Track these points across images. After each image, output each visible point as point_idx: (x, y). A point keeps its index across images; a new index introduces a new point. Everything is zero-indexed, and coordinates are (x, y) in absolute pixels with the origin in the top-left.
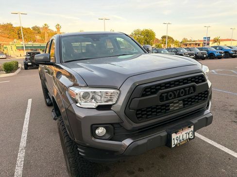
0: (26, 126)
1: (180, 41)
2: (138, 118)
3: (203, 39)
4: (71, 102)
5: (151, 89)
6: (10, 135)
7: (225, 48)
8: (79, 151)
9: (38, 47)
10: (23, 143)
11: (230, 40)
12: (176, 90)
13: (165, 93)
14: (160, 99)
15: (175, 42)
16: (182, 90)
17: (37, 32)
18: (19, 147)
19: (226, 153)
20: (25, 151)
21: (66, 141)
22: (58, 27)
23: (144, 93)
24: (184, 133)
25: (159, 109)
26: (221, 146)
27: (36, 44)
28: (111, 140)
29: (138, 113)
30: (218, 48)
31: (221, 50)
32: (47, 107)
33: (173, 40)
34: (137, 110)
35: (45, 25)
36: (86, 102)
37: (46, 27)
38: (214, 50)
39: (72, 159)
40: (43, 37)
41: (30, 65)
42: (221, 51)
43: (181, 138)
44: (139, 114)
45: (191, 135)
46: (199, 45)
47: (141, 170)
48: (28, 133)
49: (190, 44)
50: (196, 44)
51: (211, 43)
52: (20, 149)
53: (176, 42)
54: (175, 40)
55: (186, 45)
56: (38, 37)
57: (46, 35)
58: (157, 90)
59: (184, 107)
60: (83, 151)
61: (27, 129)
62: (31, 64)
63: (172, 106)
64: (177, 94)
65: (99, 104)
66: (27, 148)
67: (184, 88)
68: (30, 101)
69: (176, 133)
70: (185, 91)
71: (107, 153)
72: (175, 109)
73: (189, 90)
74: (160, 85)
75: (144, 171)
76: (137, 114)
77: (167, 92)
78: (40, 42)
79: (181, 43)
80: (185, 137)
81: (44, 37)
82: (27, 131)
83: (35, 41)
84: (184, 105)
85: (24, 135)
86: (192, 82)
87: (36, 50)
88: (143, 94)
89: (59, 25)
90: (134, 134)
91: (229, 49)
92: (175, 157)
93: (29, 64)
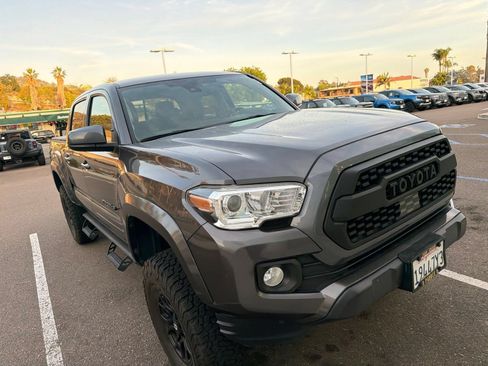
0: (43, 294)
1: (315, 87)
2: (351, 237)
3: (360, 80)
4: (201, 220)
5: (371, 175)
6: (12, 320)
7: (404, 93)
8: (219, 327)
9: (19, 120)
10: (50, 332)
11: (409, 78)
12: (410, 173)
13: (393, 181)
14: (388, 194)
15: (306, 89)
16: (420, 172)
17: (10, 87)
18: (43, 341)
19: (480, 289)
20: (59, 348)
21: (184, 310)
22: (59, 74)
23: (359, 183)
24: (429, 258)
25: (384, 214)
26: (467, 277)
27: (13, 114)
28: (296, 291)
29: (350, 227)
30: (391, 94)
31: (398, 97)
32: (79, 247)
33: (301, 86)
34: (350, 222)
35: (30, 71)
36: (232, 217)
37: (31, 76)
38: (385, 98)
39: (203, 347)
40: (26, 96)
41: (8, 161)
42: (398, 100)
43: (426, 269)
44: (353, 229)
45: (440, 260)
46: (352, 92)
47: (330, 348)
48: (54, 309)
49: (335, 91)
50: (346, 90)
51: (374, 85)
52: (47, 346)
53: (308, 90)
54: (304, 85)
55: (328, 93)
56: (14, 99)
57: (33, 94)
58: (380, 177)
59: (422, 206)
60: (228, 325)
61: (49, 300)
62: (9, 158)
63: (404, 206)
64: (412, 181)
65: (265, 218)
66: (62, 341)
67: (421, 168)
68: (34, 238)
69: (419, 259)
70: (424, 173)
71: (281, 322)
72: (410, 211)
73: (429, 171)
74: (382, 165)
75: (338, 350)
76: (349, 230)
77: (397, 179)
78: (21, 109)
79: (318, 89)
80: (431, 266)
81: (29, 98)
82: (50, 306)
83: (8, 108)
84: (421, 201)
85: (47, 315)
86: (432, 154)
87: (15, 127)
88: (357, 187)
89: (60, 70)
90: (343, 272)
91: (412, 94)
92: (388, 313)
93: (5, 158)
